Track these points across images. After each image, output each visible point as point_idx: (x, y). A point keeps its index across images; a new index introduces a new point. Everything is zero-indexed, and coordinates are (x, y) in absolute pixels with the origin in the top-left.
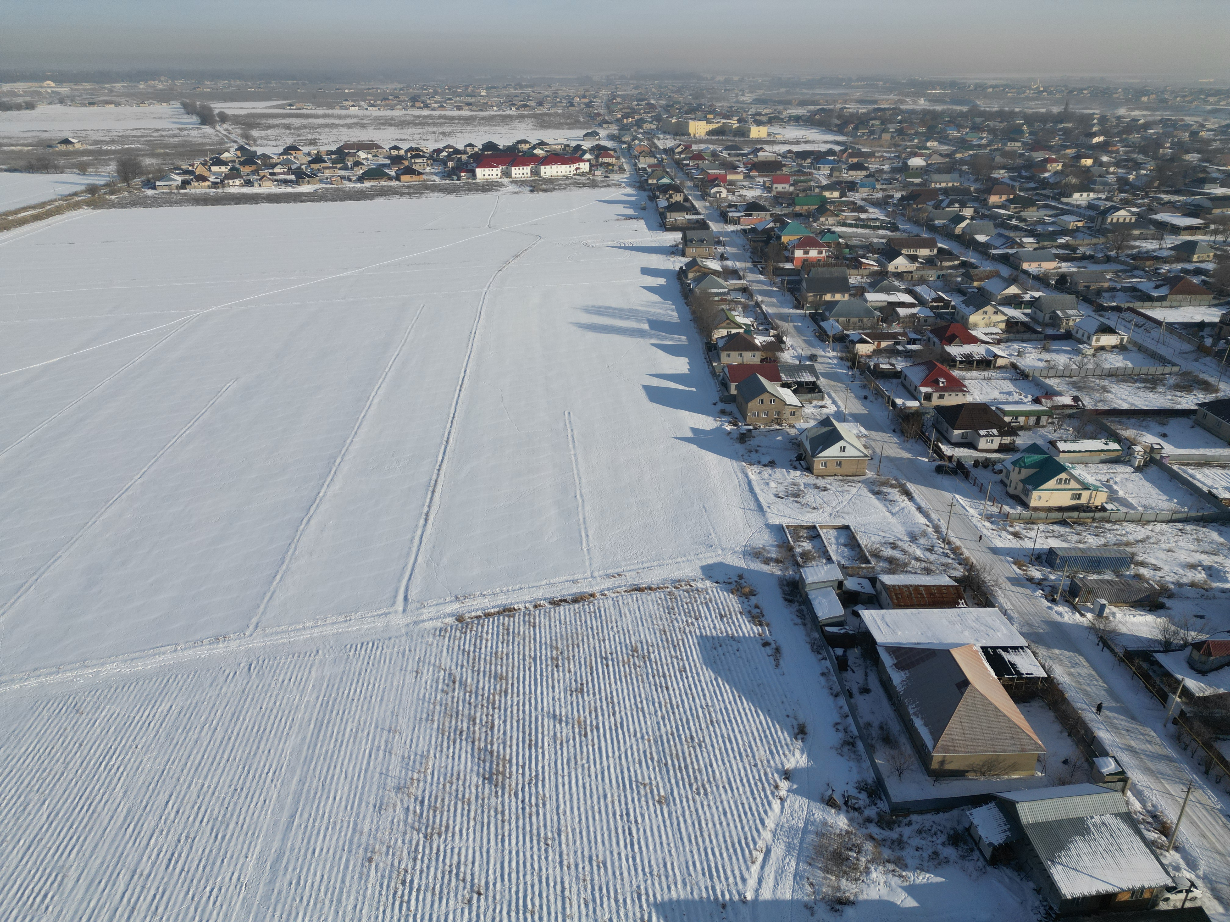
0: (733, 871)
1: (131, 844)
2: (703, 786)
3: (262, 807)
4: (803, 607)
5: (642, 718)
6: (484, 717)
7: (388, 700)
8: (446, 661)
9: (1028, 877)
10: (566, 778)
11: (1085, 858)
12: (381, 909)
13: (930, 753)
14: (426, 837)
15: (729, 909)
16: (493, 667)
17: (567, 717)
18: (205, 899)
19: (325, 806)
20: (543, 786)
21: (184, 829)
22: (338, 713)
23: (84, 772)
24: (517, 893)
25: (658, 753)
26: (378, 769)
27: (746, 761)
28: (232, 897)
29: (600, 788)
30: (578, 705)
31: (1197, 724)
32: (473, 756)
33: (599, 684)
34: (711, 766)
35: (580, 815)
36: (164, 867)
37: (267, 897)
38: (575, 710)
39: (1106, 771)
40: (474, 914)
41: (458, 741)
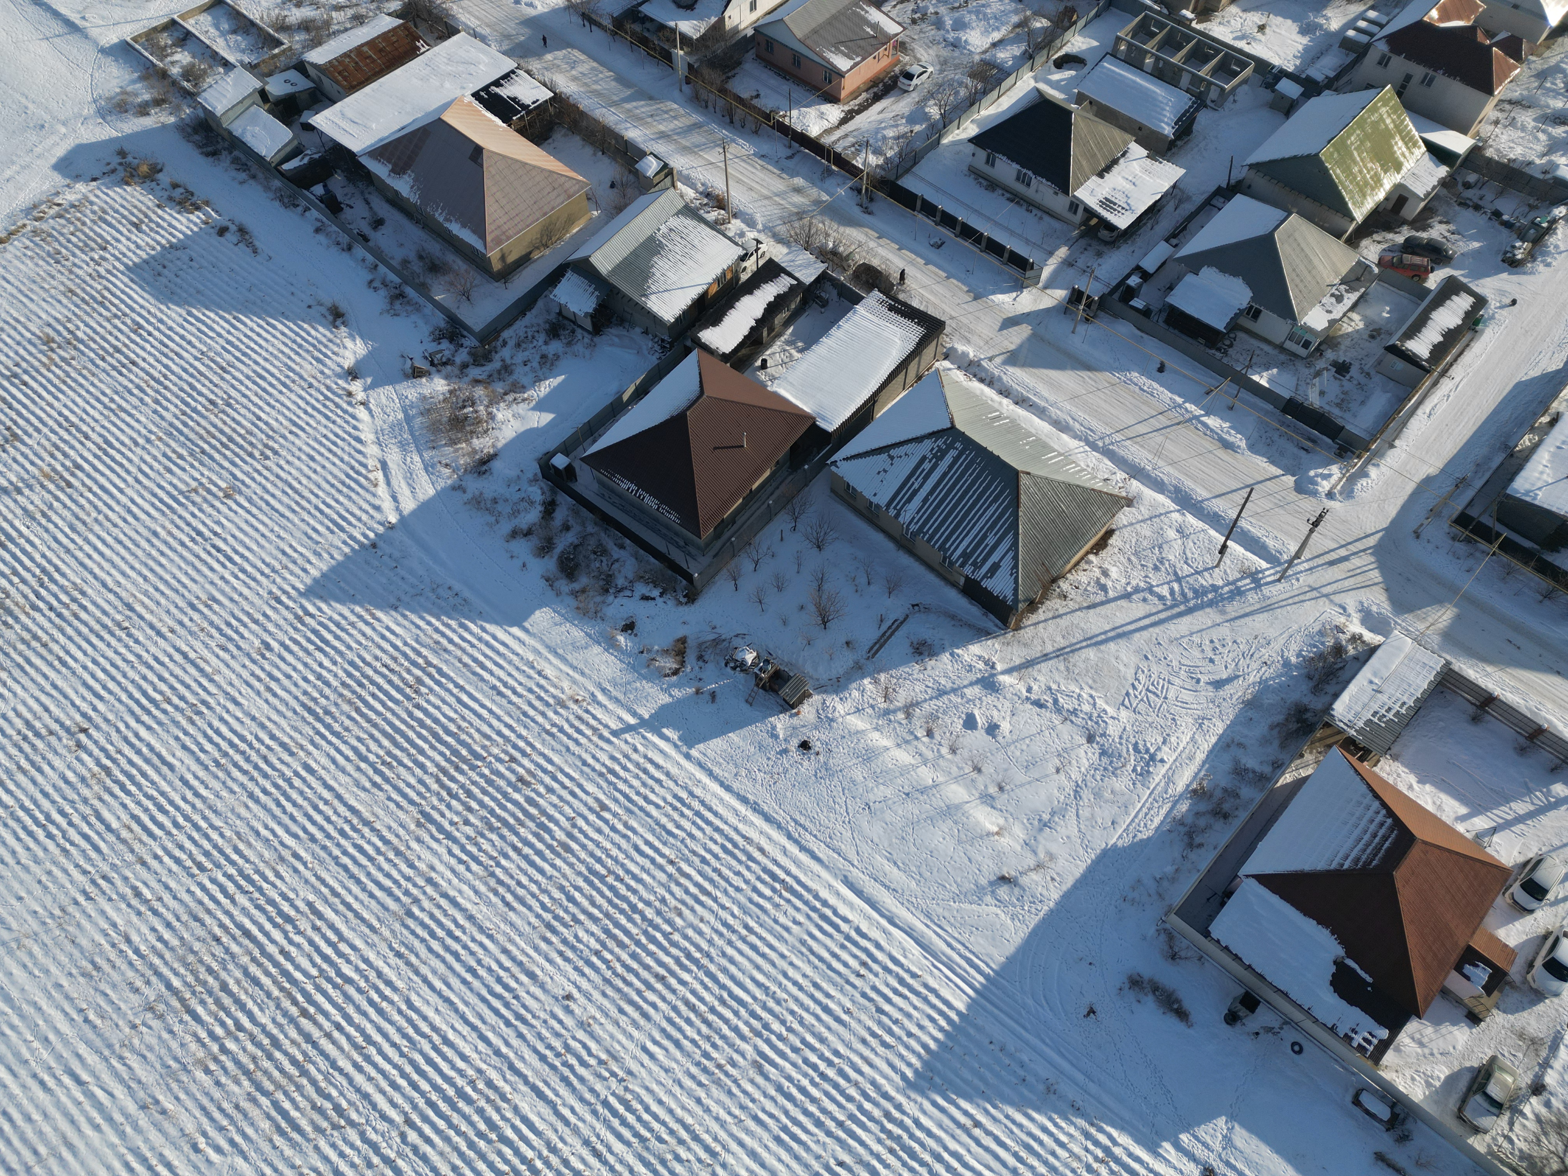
0: (360, 508)
2: (266, 446)
4: (236, 153)
5: (128, 419)
9: (633, 325)
10: (87, 548)
11: (669, 274)
13: (484, 255)
15: (381, 544)
17: (23, 480)
20: (63, 575)
24: (131, 696)
25: (183, 445)
27: (295, 388)
29: (141, 529)
30: (26, 457)
33: (32, 413)
34: (259, 418)
35: (140, 574)
38: (28, 465)
39: (650, 173)
40: (96, 752)
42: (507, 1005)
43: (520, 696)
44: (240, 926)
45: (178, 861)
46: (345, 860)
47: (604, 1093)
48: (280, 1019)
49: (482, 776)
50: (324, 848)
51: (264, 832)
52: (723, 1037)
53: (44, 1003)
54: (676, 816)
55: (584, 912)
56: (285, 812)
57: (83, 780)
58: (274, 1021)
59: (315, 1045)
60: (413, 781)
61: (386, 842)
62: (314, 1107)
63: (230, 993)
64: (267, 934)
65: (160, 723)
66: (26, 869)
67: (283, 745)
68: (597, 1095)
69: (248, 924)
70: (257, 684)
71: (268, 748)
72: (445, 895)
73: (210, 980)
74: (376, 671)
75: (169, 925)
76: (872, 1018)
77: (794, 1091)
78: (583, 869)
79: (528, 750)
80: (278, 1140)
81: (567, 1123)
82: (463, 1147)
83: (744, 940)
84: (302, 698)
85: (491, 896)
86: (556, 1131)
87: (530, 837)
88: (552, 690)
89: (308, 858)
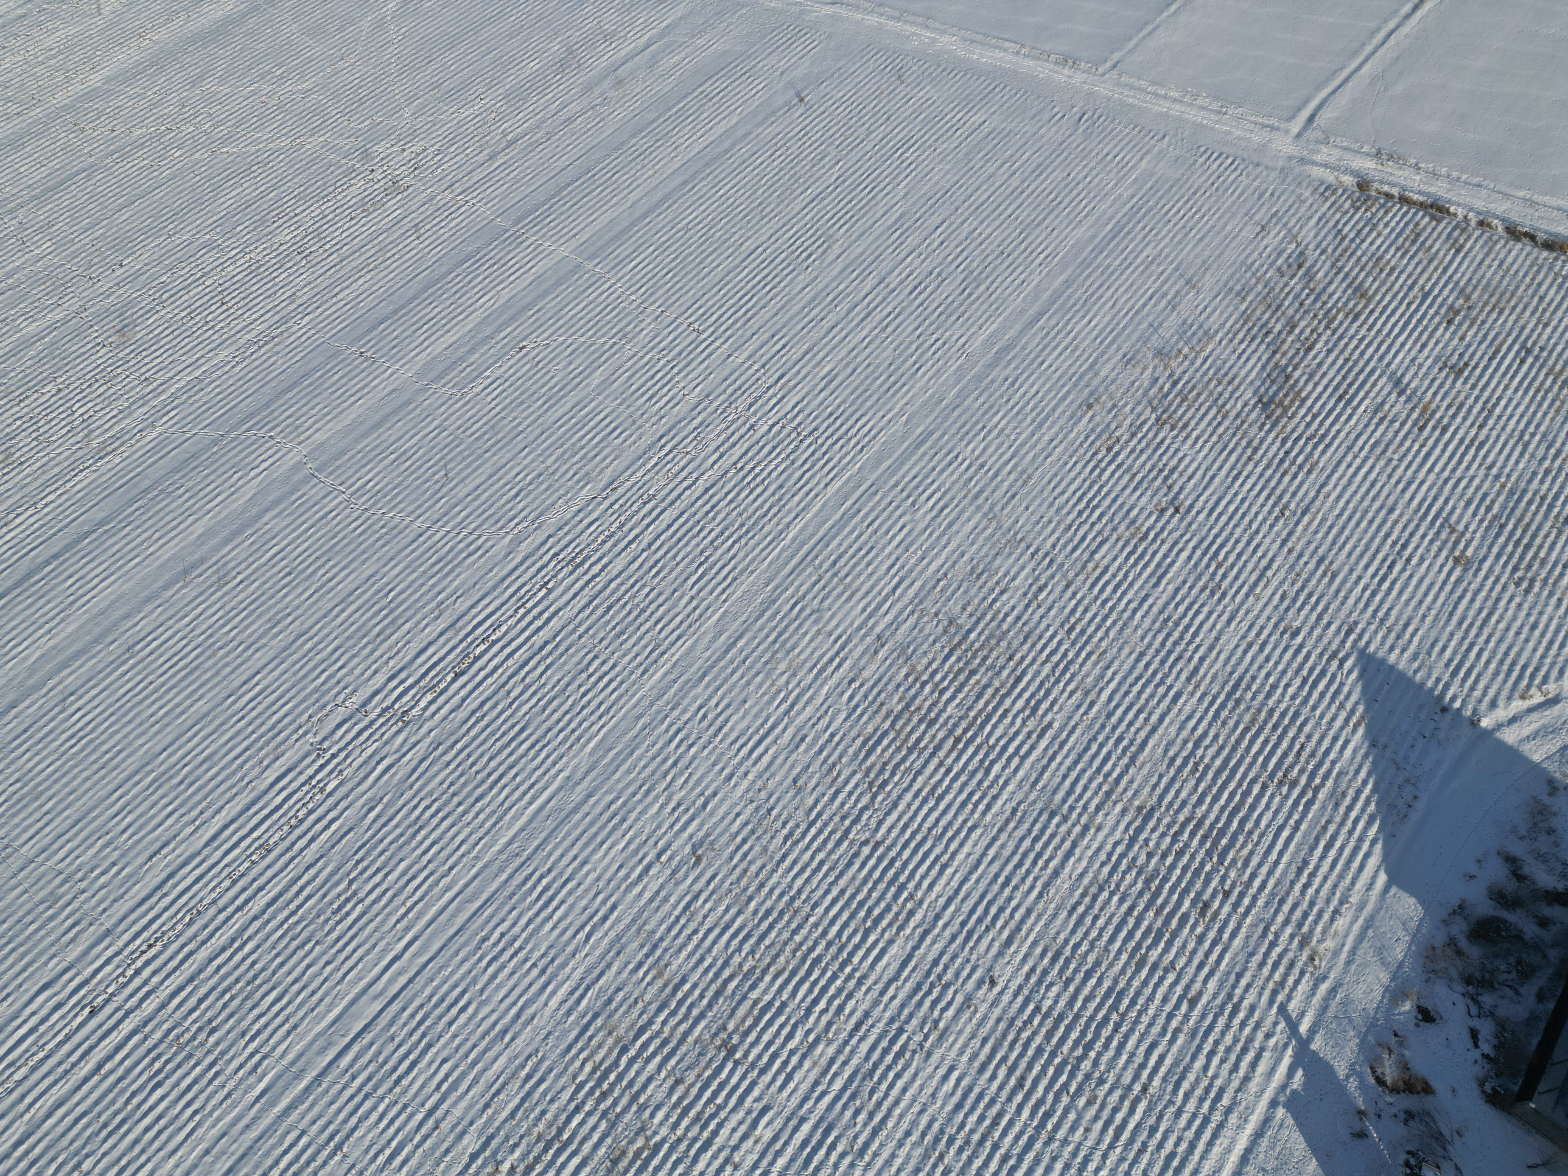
0: (1487, 688)
1: (890, 250)
2: (1532, 581)
3: (1018, 287)
5: (1516, 454)
6: (1308, 330)
7: (1208, 245)
8: (1308, 234)
10: (1358, 461)
12: (1074, 459)
14: (1158, 420)
15: (1448, 717)
16: (1363, 274)
17: (1414, 392)
18: (928, 344)
19: (1076, 323)
20: (1324, 452)
21: (940, 264)
22: (1144, 228)
23: (881, 149)
24: (1217, 536)
25: (1503, 507)
26: (1150, 319)
28: (951, 358)
29: (1392, 498)
30: (1440, 387)
32: (1264, 367)
33: (1492, 377)
35: (1343, 510)
36: (908, 291)
37: (979, 378)
38: (1432, 391)
40: (1160, 525)
41: (1258, 340)
42: (980, 920)
43: (1303, 892)
44: (1024, 673)
45: (1073, 611)
46: (1094, 747)
47: (909, 1028)
48: (952, 721)
49: (1202, 864)
50: (1103, 726)
51: (1109, 673)
53: (950, 548)
54: (1198, 1092)
55: (1078, 991)
56: (1131, 686)
57: (1133, 522)
58: (949, 717)
59: (933, 754)
60: (1183, 795)
61: (1117, 781)
62: (885, 764)
63: (968, 679)
64: (1020, 695)
65: (1196, 565)
66: (1051, 505)
67: (1196, 670)
68: (907, 1022)
69: (1026, 679)
70: (1253, 633)
71: (1191, 658)
72: (1074, 845)
73: (977, 661)
74: (1294, 739)
75: (1018, 618)
78: (1121, 985)
79: (1241, 910)
80: (859, 741)
81: (882, 993)
82: (859, 898)
84: (1248, 676)
85: (1080, 891)
86: (875, 983)
87: (1146, 923)
88: (1319, 928)
89: (1091, 715)
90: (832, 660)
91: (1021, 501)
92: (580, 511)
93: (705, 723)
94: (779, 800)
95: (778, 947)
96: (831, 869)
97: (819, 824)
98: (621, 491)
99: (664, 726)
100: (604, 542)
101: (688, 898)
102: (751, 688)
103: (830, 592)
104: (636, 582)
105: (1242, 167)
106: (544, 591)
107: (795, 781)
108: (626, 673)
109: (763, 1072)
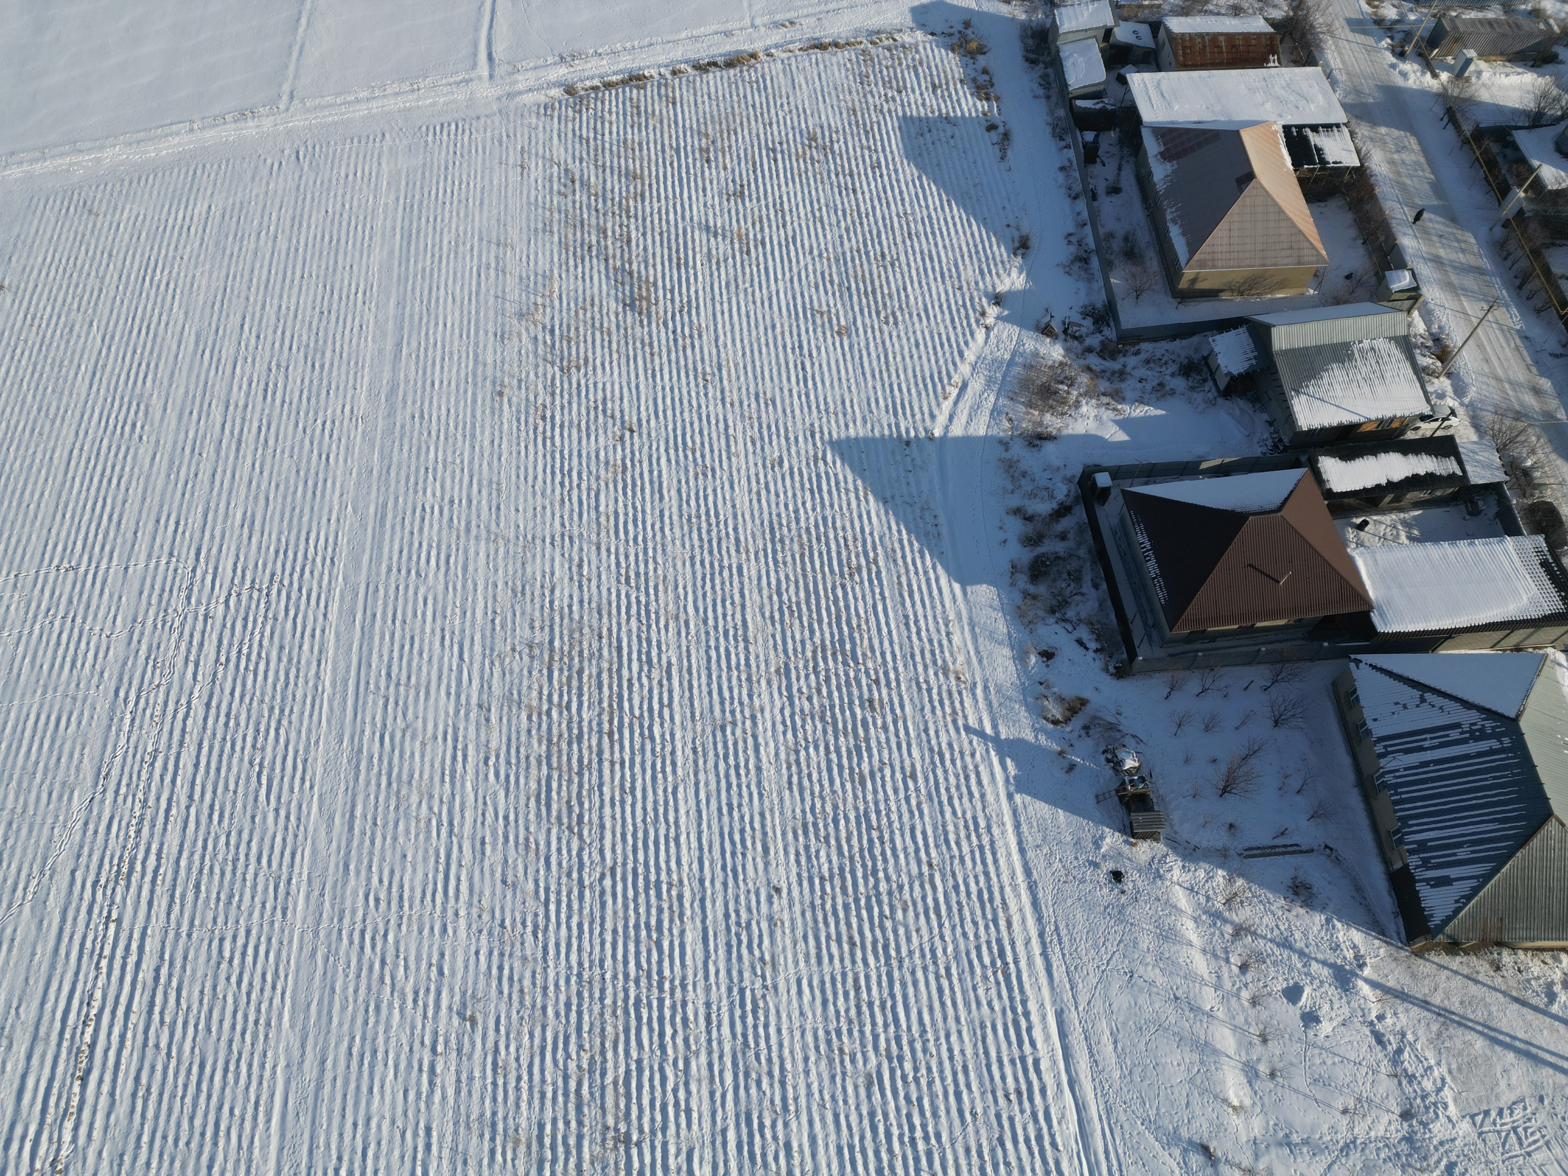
0: (921, 408)
1: (213, 372)
2: (894, 314)
3: (360, 334)
5: (820, 230)
6: (617, 228)
7: (490, 205)
8: (559, 152)
9: (1264, 409)
10: (726, 305)
11: (1337, 387)
12: (523, 445)
13: (1181, 269)
14: (562, 370)
15: (913, 446)
16: (622, 161)
17: (724, 229)
18: (318, 432)
19: (435, 333)
20: (698, 314)
21: (272, 357)
22: (428, 221)
23: (126, 288)
24: (675, 430)
25: (840, 274)
26: (492, 292)
27: (948, 283)
28: (349, 431)
29: (768, 318)
30: (737, 214)
31: (1533, 226)
32: (608, 277)
33: (764, 185)
34: (905, 289)
35: (743, 349)
36: (260, 398)
37: (389, 431)
38: (734, 220)
39: (1395, 286)
40: (628, 451)
41: (587, 258)
42: (733, 854)
43: (920, 639)
44: (619, 641)
45: (618, 564)
46: (713, 654)
47: (746, 983)
48: (594, 724)
49: (847, 674)
50: (707, 633)
51: (681, 590)
52: (862, 1032)
53: (480, 588)
54: (963, 834)
55: (838, 840)
56: (703, 587)
57: (607, 463)
58: (590, 722)
59: (600, 762)
60: (798, 637)
61: (748, 665)
62: (568, 802)
63: (580, 680)
64: (630, 660)
65: (677, 462)
66: (534, 494)
67: (737, 540)
68: (741, 980)
69: (625, 644)
70: (754, 483)
71: (727, 534)
72: (755, 737)
73: (576, 660)
74: (836, 538)
75: (581, 602)
76: (990, 1140)
77: (881, 1129)
78: (862, 808)
79: (894, 684)
80: (532, 803)
81: (706, 977)
82: (631, 923)
83: (938, 977)
84: (774, 517)
85: (784, 766)
86: (695, 975)
87: (844, 749)
88: (947, 654)
89: (693, 632)
90: (454, 758)
91: (508, 507)
92: (86, 824)
93: (383, 905)
94: (502, 909)
95: (598, 1023)
96: (591, 923)
97: (553, 898)
98: (115, 772)
99: (345, 941)
100: (138, 832)
101: (490, 1059)
102: (401, 840)
103: (405, 703)
104: (205, 841)
105: (467, 127)
106: (112, 927)
107: (504, 882)
108: (266, 928)
109: (664, 1129)
